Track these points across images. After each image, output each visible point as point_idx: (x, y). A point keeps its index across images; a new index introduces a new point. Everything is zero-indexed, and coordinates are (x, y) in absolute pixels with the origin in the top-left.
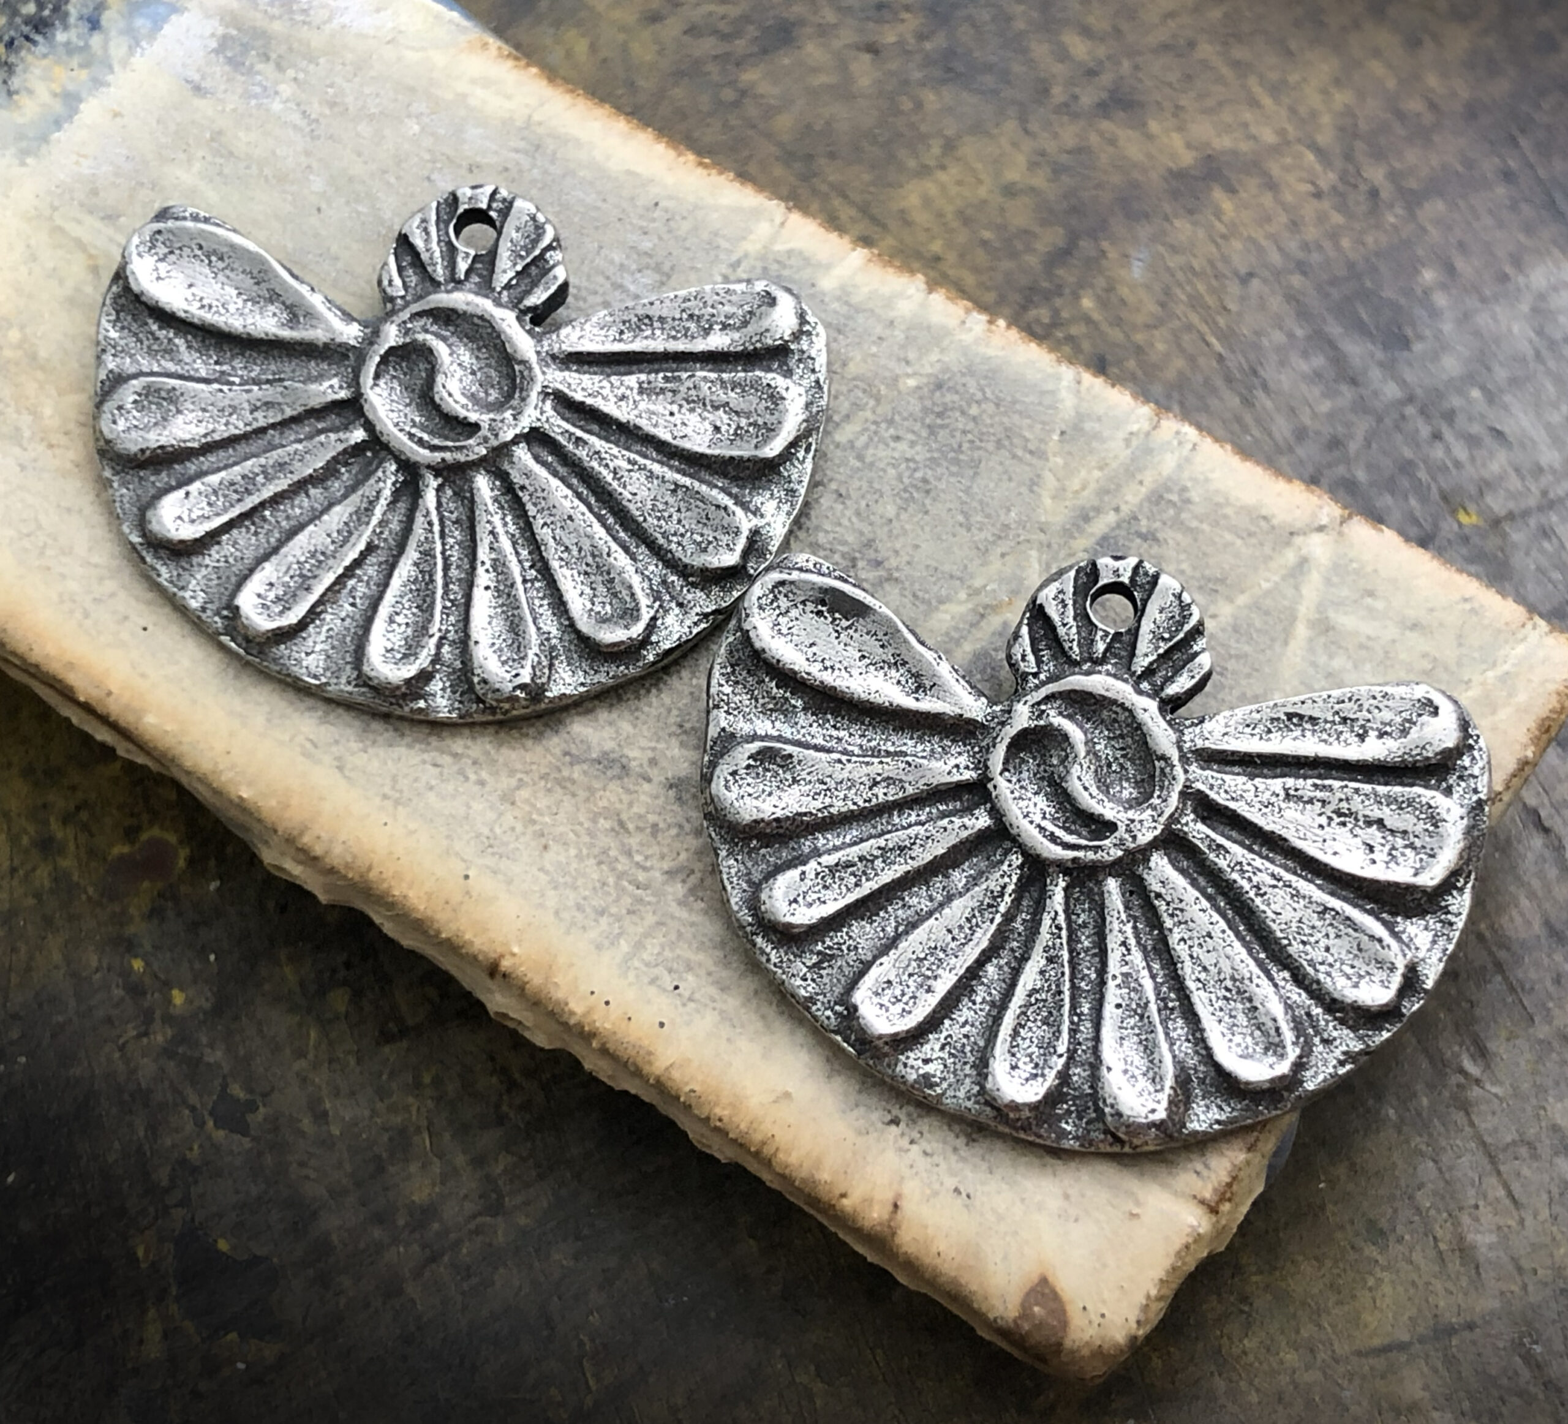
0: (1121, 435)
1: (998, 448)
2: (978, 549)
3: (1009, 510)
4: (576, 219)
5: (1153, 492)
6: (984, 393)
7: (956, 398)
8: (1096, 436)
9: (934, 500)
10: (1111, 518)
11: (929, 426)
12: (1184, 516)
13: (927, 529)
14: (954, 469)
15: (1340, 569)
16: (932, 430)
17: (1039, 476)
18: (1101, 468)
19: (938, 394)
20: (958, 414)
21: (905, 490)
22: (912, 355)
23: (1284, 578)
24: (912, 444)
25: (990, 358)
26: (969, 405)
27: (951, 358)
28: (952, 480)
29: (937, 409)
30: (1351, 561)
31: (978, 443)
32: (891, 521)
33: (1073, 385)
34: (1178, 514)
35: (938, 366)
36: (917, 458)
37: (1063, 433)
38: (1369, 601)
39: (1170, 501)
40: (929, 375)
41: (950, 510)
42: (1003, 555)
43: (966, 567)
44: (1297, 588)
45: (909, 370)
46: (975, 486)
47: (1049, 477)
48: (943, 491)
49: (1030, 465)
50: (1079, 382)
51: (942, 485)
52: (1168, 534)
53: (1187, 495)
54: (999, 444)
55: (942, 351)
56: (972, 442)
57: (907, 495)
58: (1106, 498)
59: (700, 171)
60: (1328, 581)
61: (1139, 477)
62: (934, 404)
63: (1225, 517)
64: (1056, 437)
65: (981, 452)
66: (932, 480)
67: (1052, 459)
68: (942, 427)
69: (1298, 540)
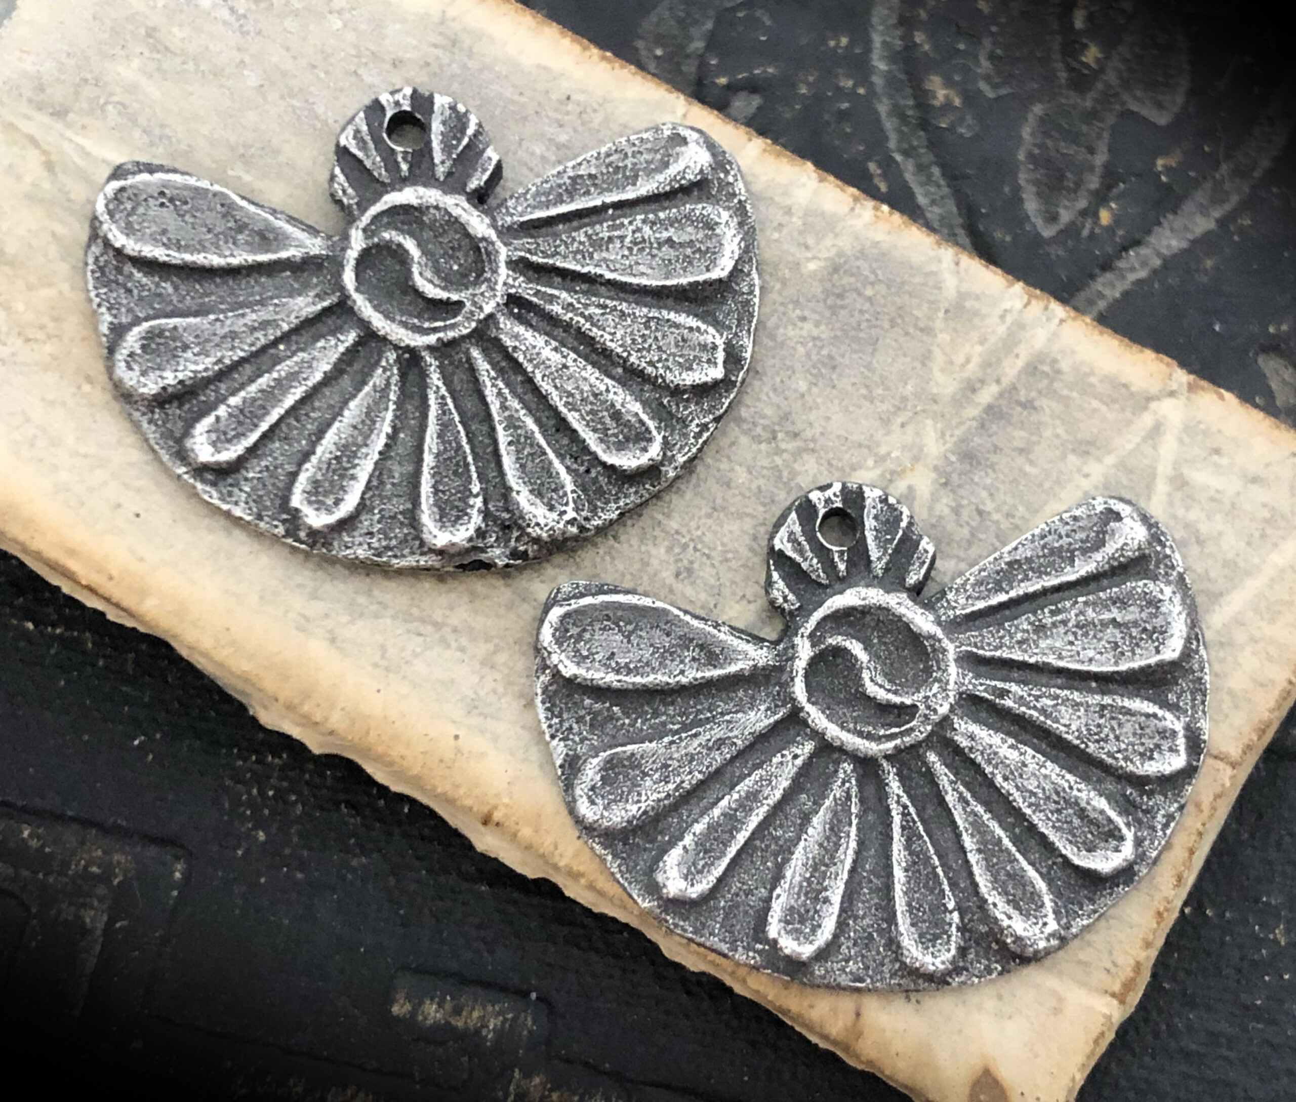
0: (998, 312)
1: (892, 327)
2: (881, 418)
3: (906, 384)
4: (497, 113)
5: (1028, 364)
6: (876, 276)
7: (852, 280)
8: (976, 313)
9: (840, 375)
10: (994, 389)
11: (830, 307)
12: (1056, 385)
13: (836, 401)
14: (855, 346)
15: (1190, 429)
16: (834, 310)
17: (930, 352)
18: (981, 343)
19: (836, 276)
20: (855, 295)
21: (814, 367)
22: (811, 241)
23: (1145, 439)
24: (817, 324)
25: (878, 242)
26: (865, 287)
27: (845, 243)
28: (854, 356)
29: (837, 291)
30: (1199, 422)
31: (874, 322)
32: (803, 396)
33: (952, 266)
34: (1051, 383)
35: (833, 252)
36: (823, 336)
37: (947, 311)
38: (1215, 458)
39: (1043, 372)
40: (826, 259)
41: (854, 384)
42: (903, 425)
43: (872, 436)
44: (1155, 448)
45: (809, 255)
46: (874, 361)
47: (937, 352)
48: (846, 366)
49: (922, 342)
50: (957, 264)
51: (846, 361)
52: (1043, 402)
53: (1056, 366)
54: (892, 321)
55: (836, 236)
56: (868, 320)
57: (815, 371)
58: (989, 371)
59: (604, 65)
60: (1181, 441)
61: (1016, 351)
62: (833, 286)
63: (1092, 385)
64: (941, 314)
65: (878, 330)
66: (837, 357)
67: (940, 336)
68: (843, 307)
69: (1154, 405)
